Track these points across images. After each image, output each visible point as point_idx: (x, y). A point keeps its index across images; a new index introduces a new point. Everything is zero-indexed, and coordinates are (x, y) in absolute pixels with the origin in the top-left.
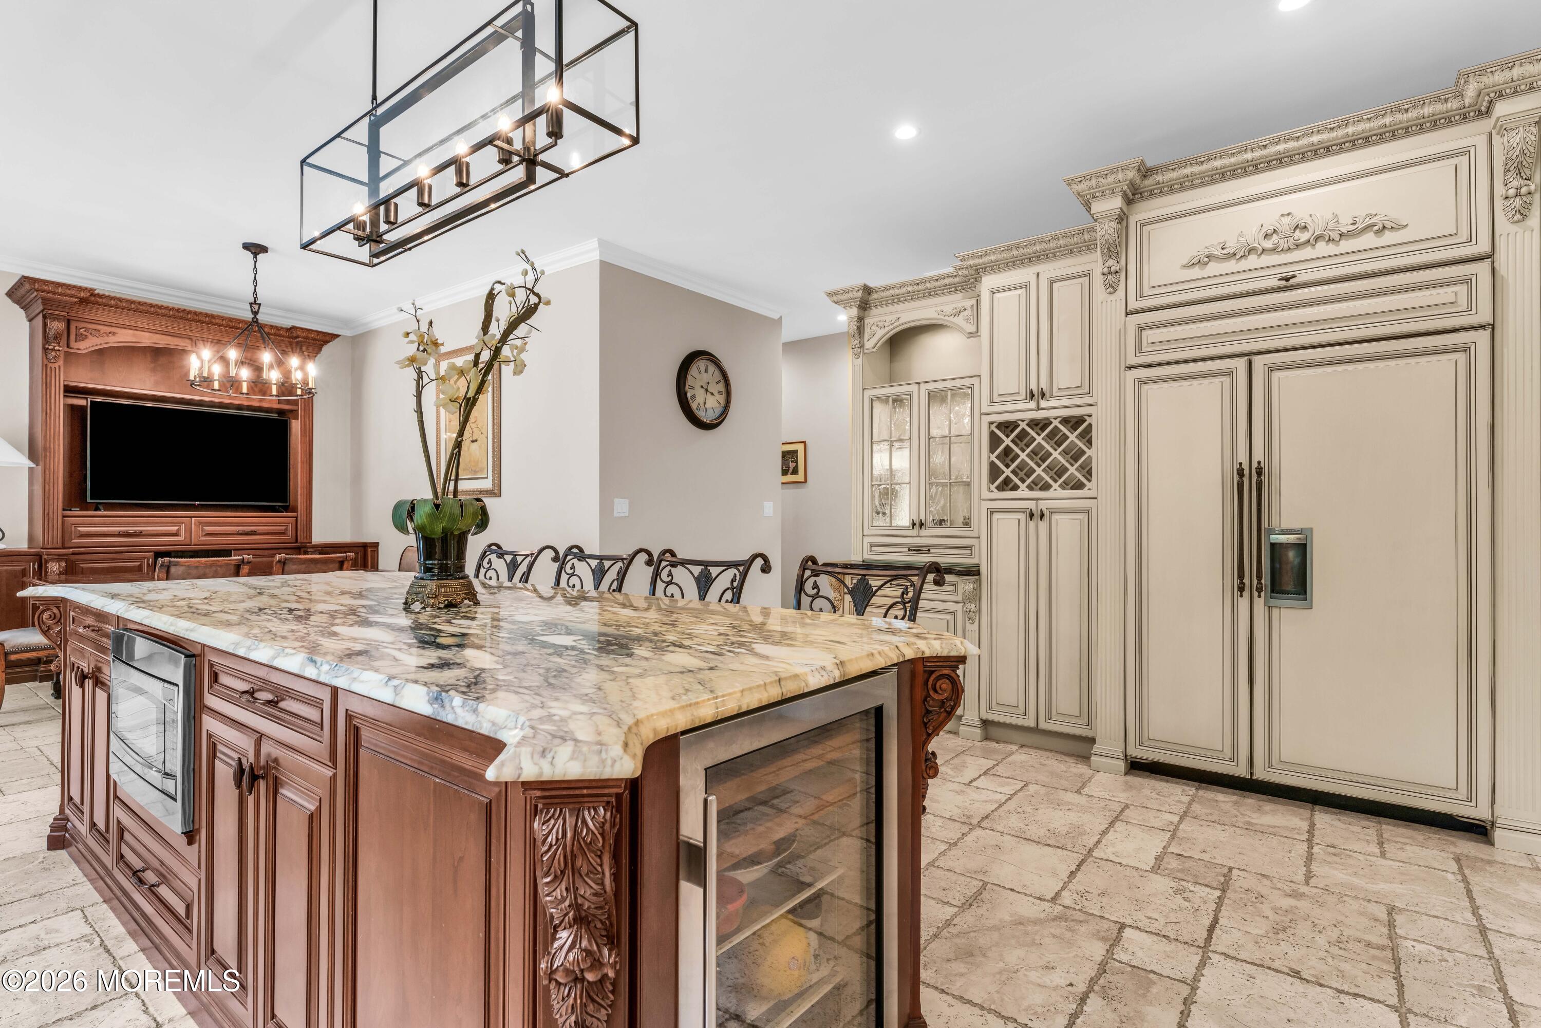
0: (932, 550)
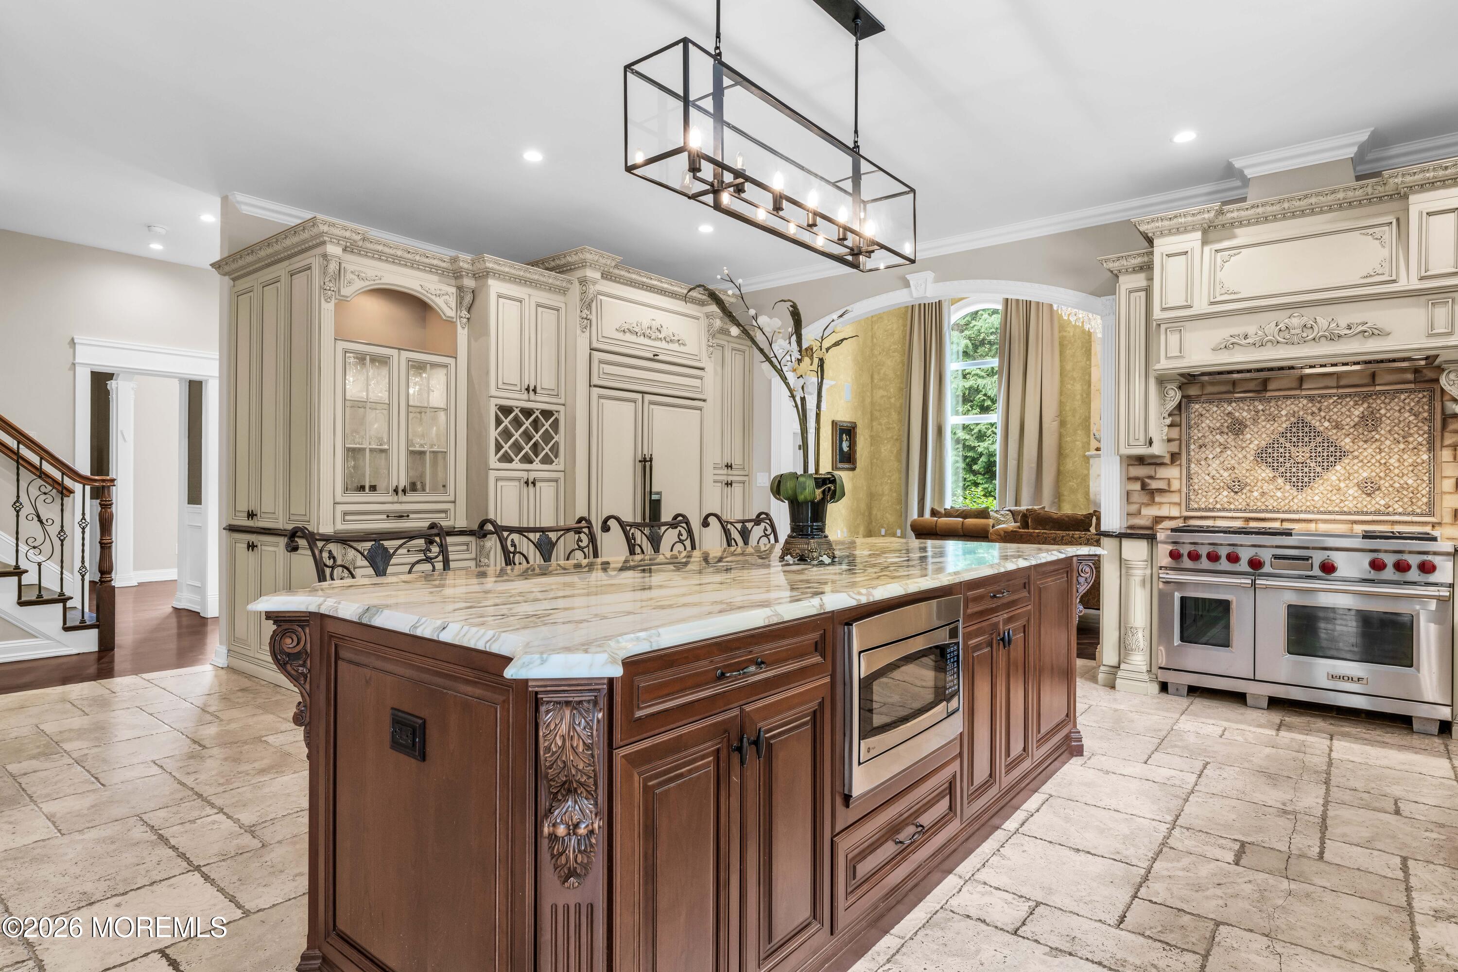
0: (411, 516)
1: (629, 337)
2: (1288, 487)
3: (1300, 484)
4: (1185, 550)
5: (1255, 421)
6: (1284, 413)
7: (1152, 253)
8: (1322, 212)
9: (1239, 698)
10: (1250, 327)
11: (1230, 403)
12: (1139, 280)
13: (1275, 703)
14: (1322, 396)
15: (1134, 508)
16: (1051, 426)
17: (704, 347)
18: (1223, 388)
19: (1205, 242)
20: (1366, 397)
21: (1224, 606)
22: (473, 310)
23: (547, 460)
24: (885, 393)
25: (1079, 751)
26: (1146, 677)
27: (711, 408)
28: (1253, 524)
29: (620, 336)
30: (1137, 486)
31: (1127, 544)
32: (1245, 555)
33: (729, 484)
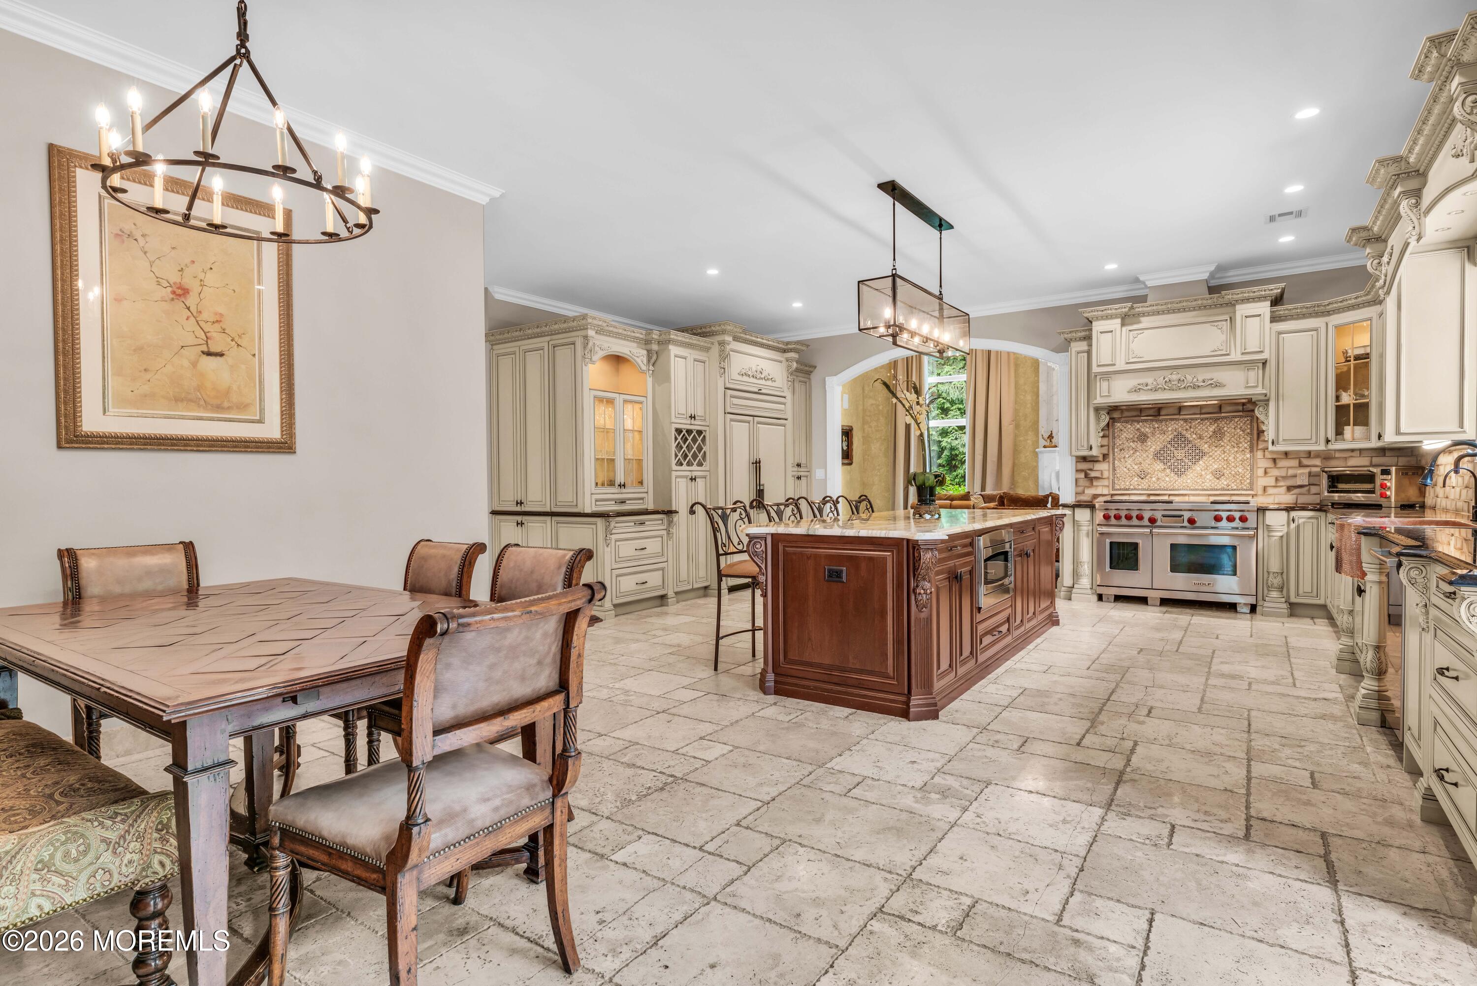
0: (627, 502)
1: (745, 378)
2: (1172, 475)
3: (1179, 473)
4: (1112, 514)
5: (1153, 434)
6: (1170, 429)
7: (1091, 330)
8: (1190, 311)
9: (1143, 600)
10: (1149, 379)
11: (1138, 422)
12: (1083, 346)
13: (1164, 602)
14: (1192, 419)
15: (1080, 489)
16: (1008, 428)
17: (785, 382)
18: (1134, 413)
19: (1123, 325)
20: (1216, 420)
21: (1135, 546)
22: (656, 365)
23: (700, 464)
24: (874, 402)
25: (1056, 623)
26: (1089, 591)
27: (789, 423)
28: (1152, 498)
29: (740, 378)
30: (1082, 475)
31: (1077, 510)
32: (1147, 515)
33: (799, 478)
